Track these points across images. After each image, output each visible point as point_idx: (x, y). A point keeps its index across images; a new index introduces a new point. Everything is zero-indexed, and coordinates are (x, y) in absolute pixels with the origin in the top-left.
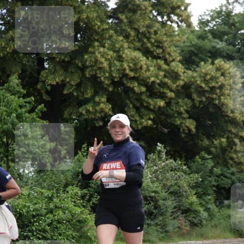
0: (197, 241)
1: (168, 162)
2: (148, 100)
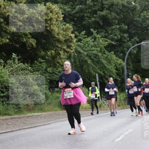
0: (39, 113)
1: (19, 64)
2: (6, 27)
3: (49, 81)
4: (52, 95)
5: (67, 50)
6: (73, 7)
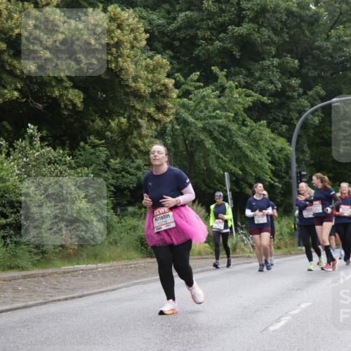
0: (89, 265)
1: (43, 150)
2: (12, 61)
4: (121, 223)
5: (156, 117)
6: (172, 15)
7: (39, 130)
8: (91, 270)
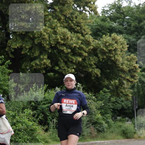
0: (101, 141)
2: (72, 57)
3: (111, 110)
4: (115, 124)
5: (131, 80)
7: (82, 86)
8: (102, 143)
